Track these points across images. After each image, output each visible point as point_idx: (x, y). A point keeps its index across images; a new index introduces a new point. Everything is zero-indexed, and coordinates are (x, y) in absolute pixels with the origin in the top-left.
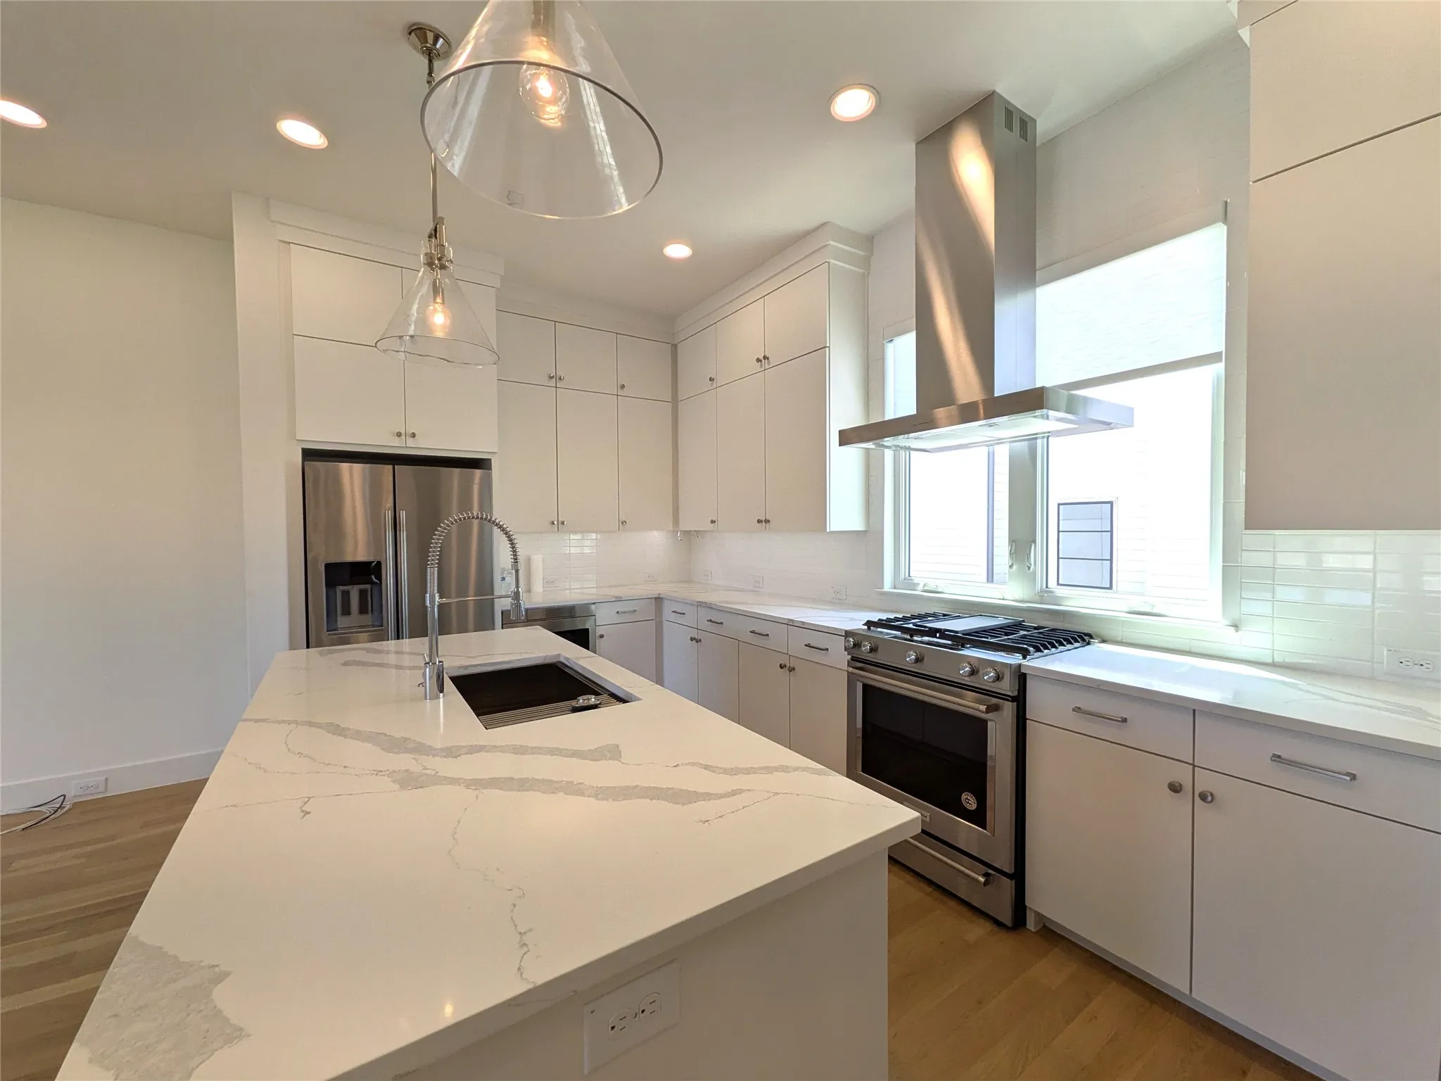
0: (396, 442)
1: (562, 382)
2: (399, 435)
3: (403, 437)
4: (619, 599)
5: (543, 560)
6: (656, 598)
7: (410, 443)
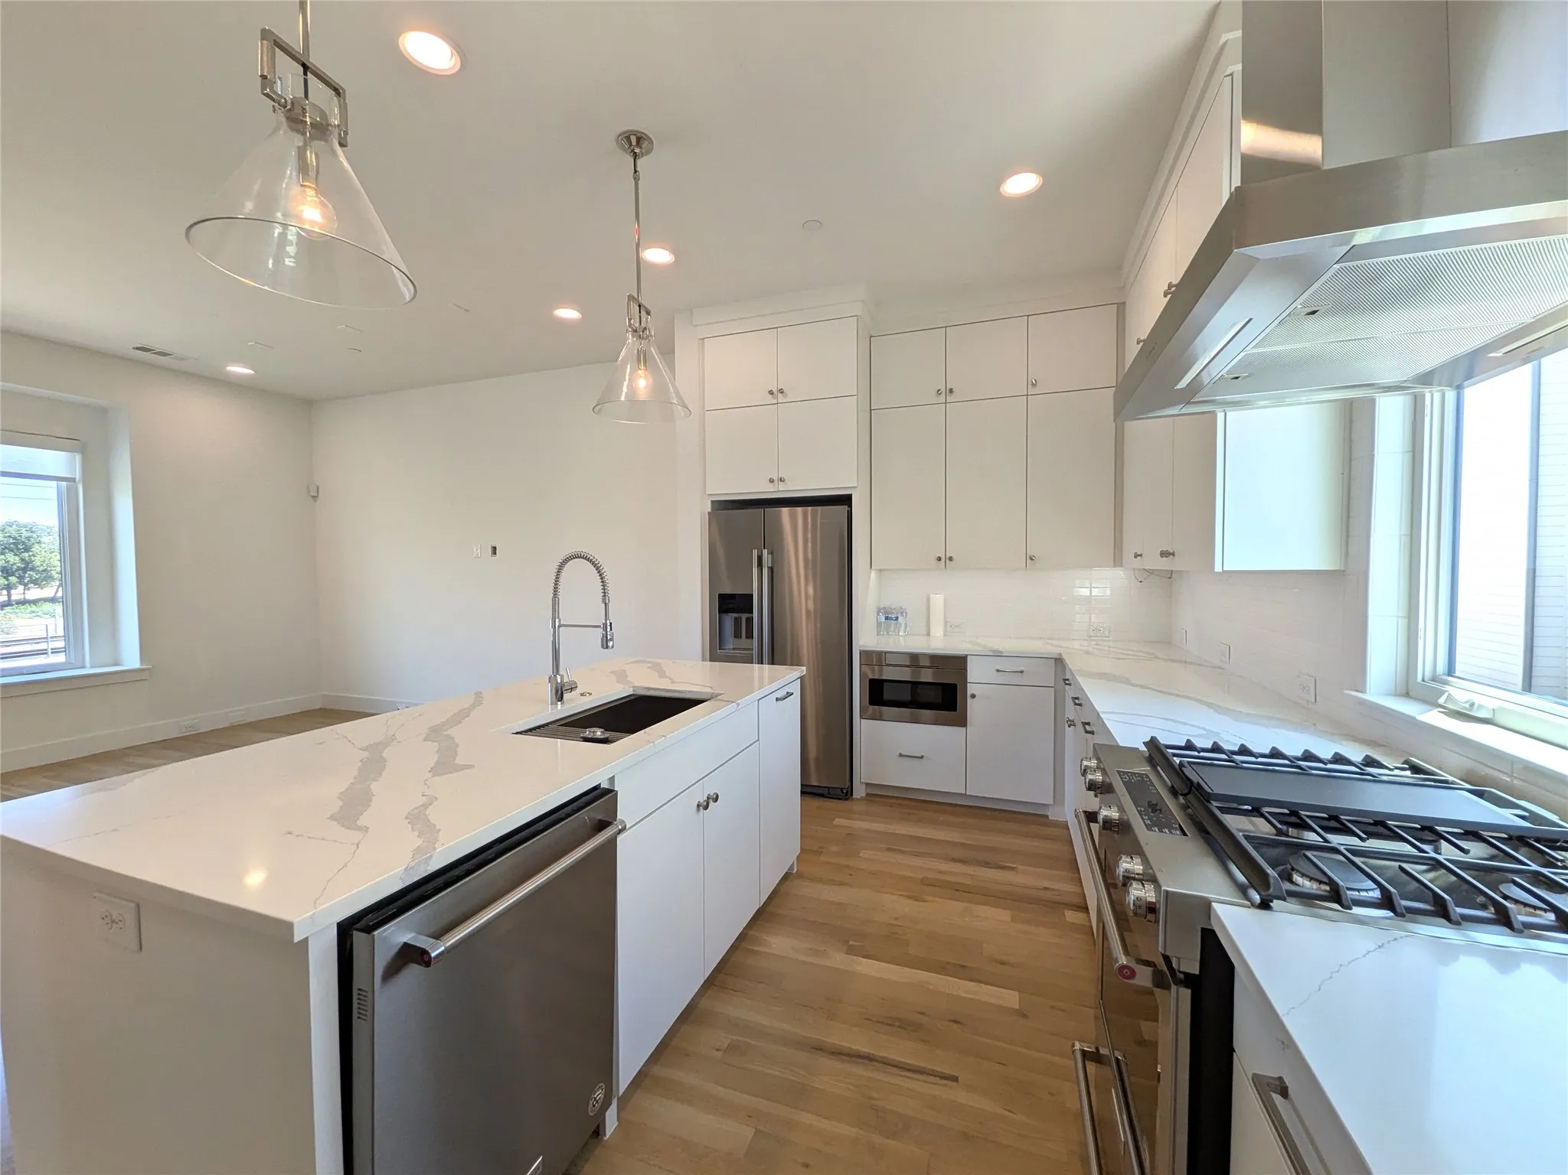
0: (771, 488)
1: (954, 395)
2: (772, 481)
3: (776, 482)
4: (998, 654)
5: (945, 600)
6: (1056, 659)
7: (782, 487)
